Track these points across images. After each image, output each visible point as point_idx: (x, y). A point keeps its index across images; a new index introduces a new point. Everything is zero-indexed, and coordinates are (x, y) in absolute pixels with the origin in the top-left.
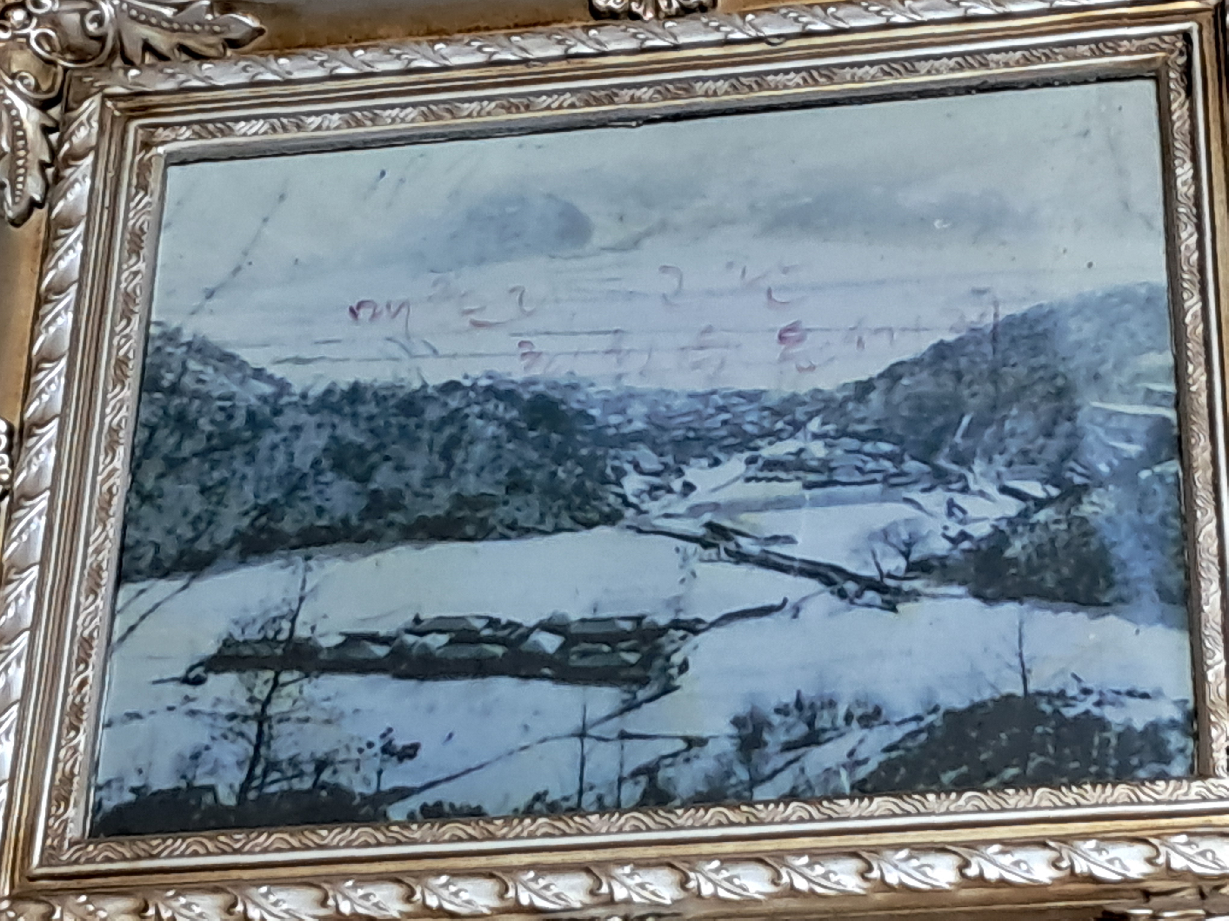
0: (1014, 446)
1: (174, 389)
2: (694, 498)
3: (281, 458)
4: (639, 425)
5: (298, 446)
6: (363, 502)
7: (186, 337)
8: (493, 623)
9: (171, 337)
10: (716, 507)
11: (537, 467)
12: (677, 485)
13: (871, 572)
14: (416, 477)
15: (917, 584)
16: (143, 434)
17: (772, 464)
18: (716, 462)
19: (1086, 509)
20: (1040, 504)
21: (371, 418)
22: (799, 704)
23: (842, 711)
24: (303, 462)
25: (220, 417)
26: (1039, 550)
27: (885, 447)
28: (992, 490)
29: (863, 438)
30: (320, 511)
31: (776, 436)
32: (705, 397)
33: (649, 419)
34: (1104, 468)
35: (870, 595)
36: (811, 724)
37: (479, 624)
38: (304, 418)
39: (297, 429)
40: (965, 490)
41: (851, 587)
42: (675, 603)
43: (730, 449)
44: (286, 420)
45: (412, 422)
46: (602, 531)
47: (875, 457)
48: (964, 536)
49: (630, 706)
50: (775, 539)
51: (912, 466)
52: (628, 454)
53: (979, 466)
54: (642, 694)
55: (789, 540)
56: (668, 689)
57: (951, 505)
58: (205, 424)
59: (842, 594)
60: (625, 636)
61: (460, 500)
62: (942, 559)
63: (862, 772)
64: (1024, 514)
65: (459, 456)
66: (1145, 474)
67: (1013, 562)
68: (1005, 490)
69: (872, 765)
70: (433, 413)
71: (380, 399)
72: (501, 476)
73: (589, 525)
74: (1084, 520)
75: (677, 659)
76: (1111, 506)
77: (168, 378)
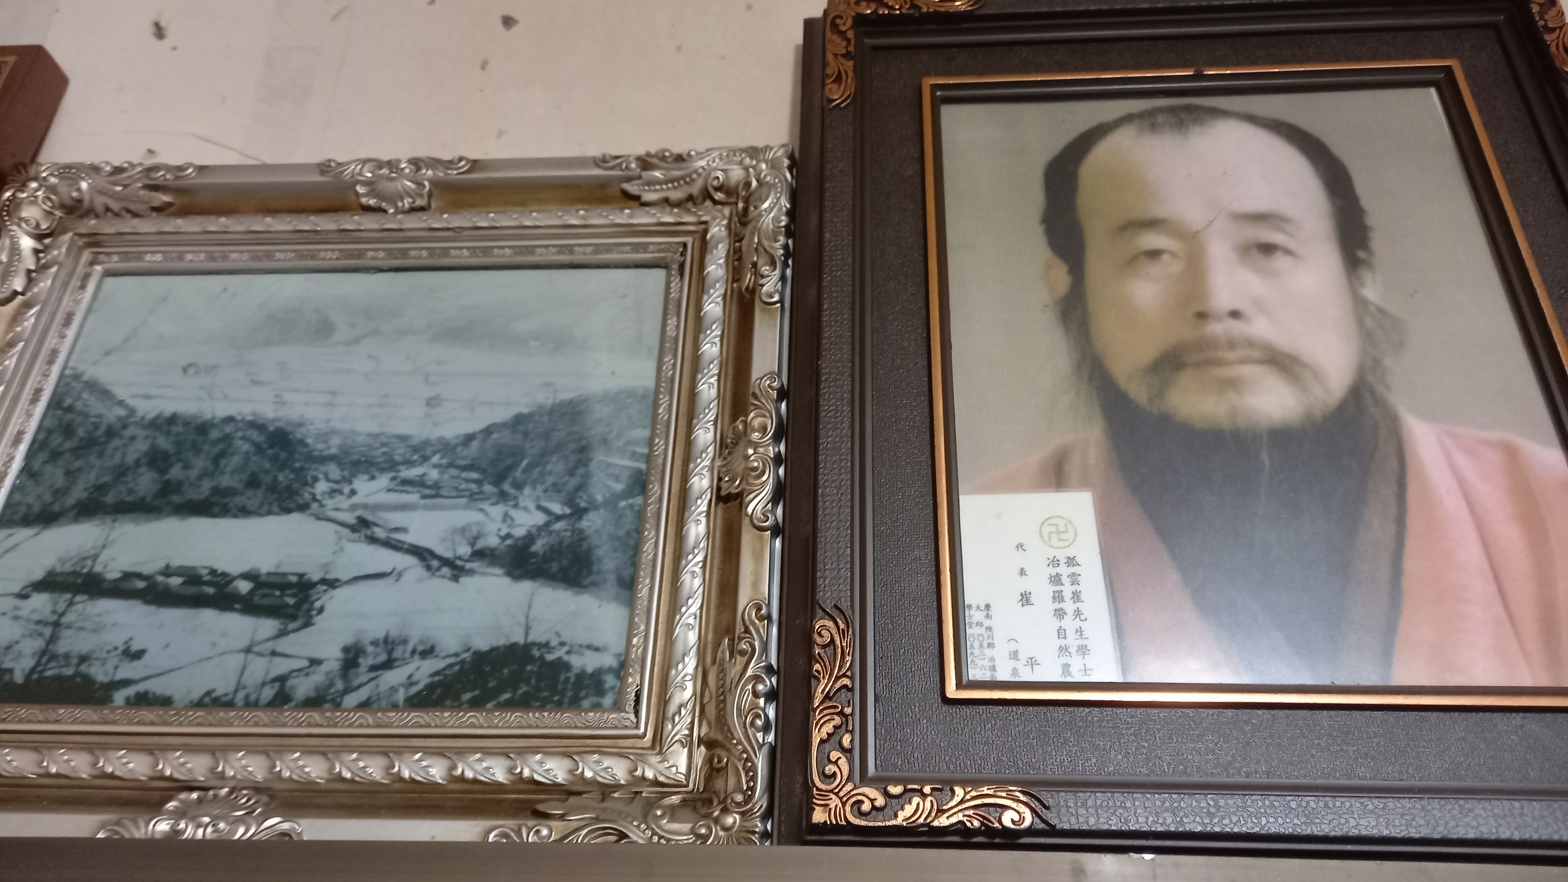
0: (550, 480)
1: (70, 409)
2: (355, 500)
3: (119, 455)
4: (334, 451)
5: (131, 448)
6: (158, 487)
7: (86, 378)
8: (213, 572)
9: (77, 377)
10: (365, 506)
11: (267, 472)
12: (347, 490)
13: (448, 555)
14: (194, 473)
15: (474, 565)
16: (42, 436)
17: (406, 482)
18: (373, 478)
19: (584, 524)
20: (559, 518)
21: (178, 434)
22: (386, 640)
23: (410, 647)
24: (130, 459)
25: (91, 428)
26: (552, 549)
27: (474, 475)
28: (532, 506)
29: (464, 468)
30: (131, 491)
31: (410, 463)
32: (375, 436)
33: (341, 447)
34: (599, 498)
35: (446, 570)
36: (390, 653)
37: (204, 572)
38: (140, 433)
39: (133, 438)
40: (516, 506)
41: (435, 563)
42: (326, 567)
43: (383, 470)
44: (127, 433)
45: (200, 439)
46: (296, 517)
47: (468, 481)
48: (508, 536)
49: (282, 633)
50: (397, 530)
51: (488, 488)
52: (323, 468)
53: (527, 491)
54: (292, 626)
55: (404, 530)
56: (308, 624)
57: (506, 516)
58: (81, 432)
59: (429, 568)
60: (289, 586)
61: (216, 490)
62: (493, 550)
63: (414, 690)
64: (547, 525)
65: (223, 462)
66: (623, 504)
67: (535, 555)
68: (540, 508)
69: (420, 686)
70: (214, 434)
71: (186, 424)
72: (245, 476)
73: (288, 511)
74: (582, 531)
75: (318, 604)
76: (599, 522)
77: (68, 401)
